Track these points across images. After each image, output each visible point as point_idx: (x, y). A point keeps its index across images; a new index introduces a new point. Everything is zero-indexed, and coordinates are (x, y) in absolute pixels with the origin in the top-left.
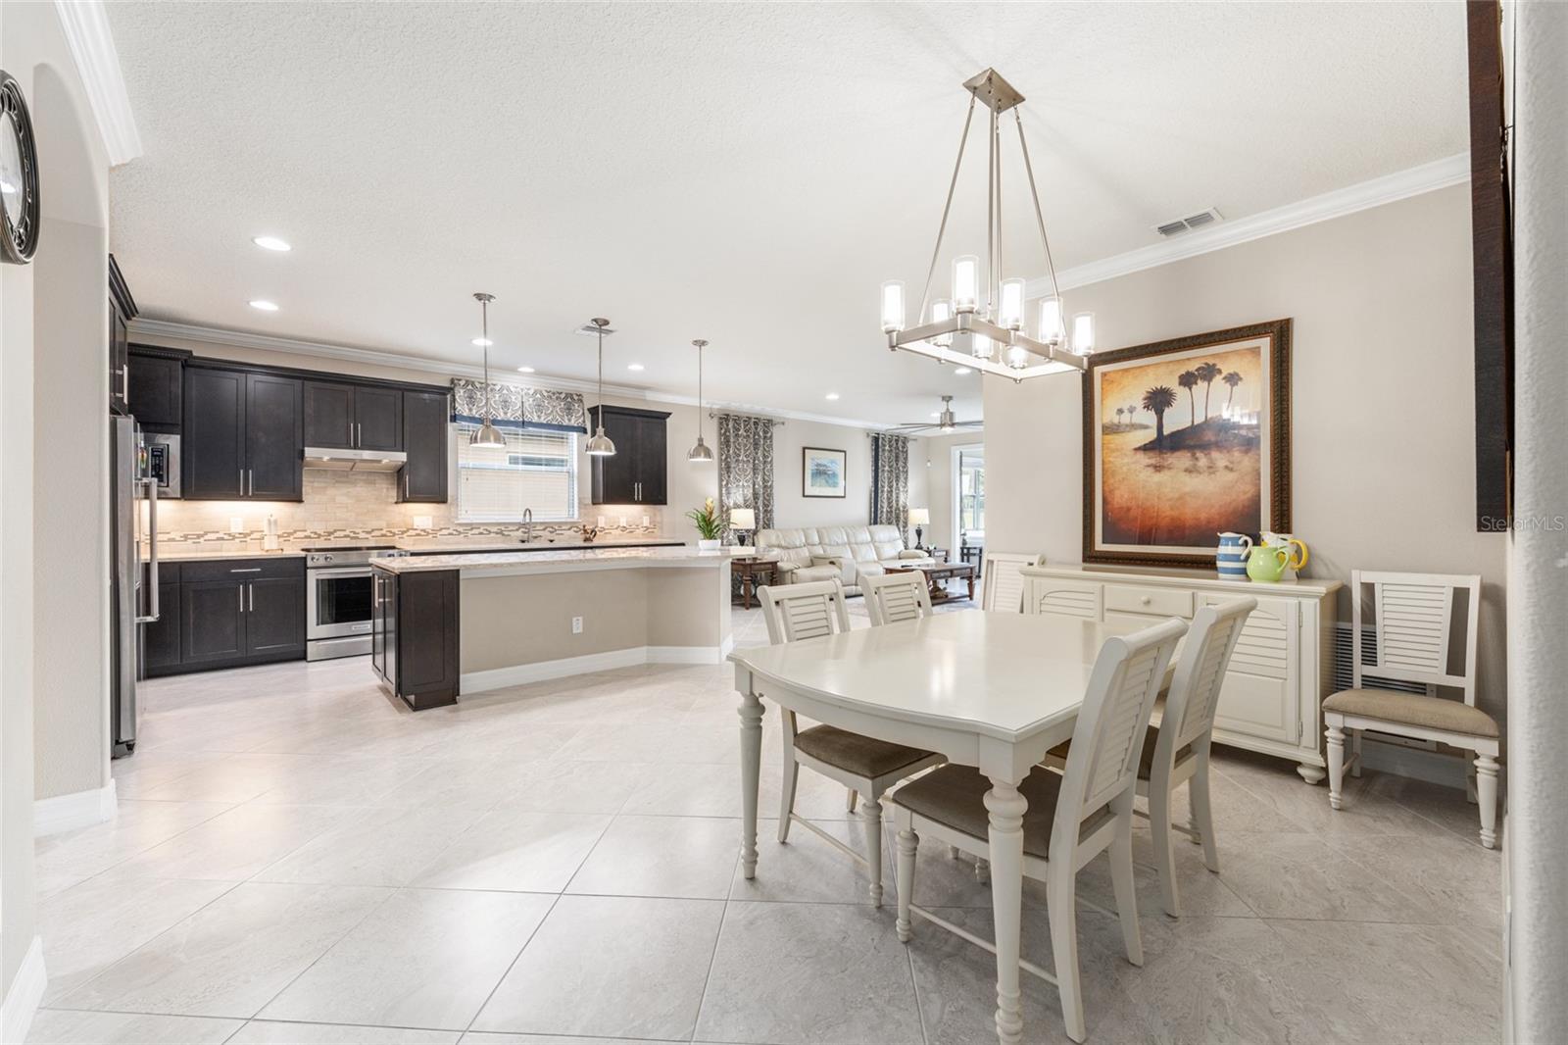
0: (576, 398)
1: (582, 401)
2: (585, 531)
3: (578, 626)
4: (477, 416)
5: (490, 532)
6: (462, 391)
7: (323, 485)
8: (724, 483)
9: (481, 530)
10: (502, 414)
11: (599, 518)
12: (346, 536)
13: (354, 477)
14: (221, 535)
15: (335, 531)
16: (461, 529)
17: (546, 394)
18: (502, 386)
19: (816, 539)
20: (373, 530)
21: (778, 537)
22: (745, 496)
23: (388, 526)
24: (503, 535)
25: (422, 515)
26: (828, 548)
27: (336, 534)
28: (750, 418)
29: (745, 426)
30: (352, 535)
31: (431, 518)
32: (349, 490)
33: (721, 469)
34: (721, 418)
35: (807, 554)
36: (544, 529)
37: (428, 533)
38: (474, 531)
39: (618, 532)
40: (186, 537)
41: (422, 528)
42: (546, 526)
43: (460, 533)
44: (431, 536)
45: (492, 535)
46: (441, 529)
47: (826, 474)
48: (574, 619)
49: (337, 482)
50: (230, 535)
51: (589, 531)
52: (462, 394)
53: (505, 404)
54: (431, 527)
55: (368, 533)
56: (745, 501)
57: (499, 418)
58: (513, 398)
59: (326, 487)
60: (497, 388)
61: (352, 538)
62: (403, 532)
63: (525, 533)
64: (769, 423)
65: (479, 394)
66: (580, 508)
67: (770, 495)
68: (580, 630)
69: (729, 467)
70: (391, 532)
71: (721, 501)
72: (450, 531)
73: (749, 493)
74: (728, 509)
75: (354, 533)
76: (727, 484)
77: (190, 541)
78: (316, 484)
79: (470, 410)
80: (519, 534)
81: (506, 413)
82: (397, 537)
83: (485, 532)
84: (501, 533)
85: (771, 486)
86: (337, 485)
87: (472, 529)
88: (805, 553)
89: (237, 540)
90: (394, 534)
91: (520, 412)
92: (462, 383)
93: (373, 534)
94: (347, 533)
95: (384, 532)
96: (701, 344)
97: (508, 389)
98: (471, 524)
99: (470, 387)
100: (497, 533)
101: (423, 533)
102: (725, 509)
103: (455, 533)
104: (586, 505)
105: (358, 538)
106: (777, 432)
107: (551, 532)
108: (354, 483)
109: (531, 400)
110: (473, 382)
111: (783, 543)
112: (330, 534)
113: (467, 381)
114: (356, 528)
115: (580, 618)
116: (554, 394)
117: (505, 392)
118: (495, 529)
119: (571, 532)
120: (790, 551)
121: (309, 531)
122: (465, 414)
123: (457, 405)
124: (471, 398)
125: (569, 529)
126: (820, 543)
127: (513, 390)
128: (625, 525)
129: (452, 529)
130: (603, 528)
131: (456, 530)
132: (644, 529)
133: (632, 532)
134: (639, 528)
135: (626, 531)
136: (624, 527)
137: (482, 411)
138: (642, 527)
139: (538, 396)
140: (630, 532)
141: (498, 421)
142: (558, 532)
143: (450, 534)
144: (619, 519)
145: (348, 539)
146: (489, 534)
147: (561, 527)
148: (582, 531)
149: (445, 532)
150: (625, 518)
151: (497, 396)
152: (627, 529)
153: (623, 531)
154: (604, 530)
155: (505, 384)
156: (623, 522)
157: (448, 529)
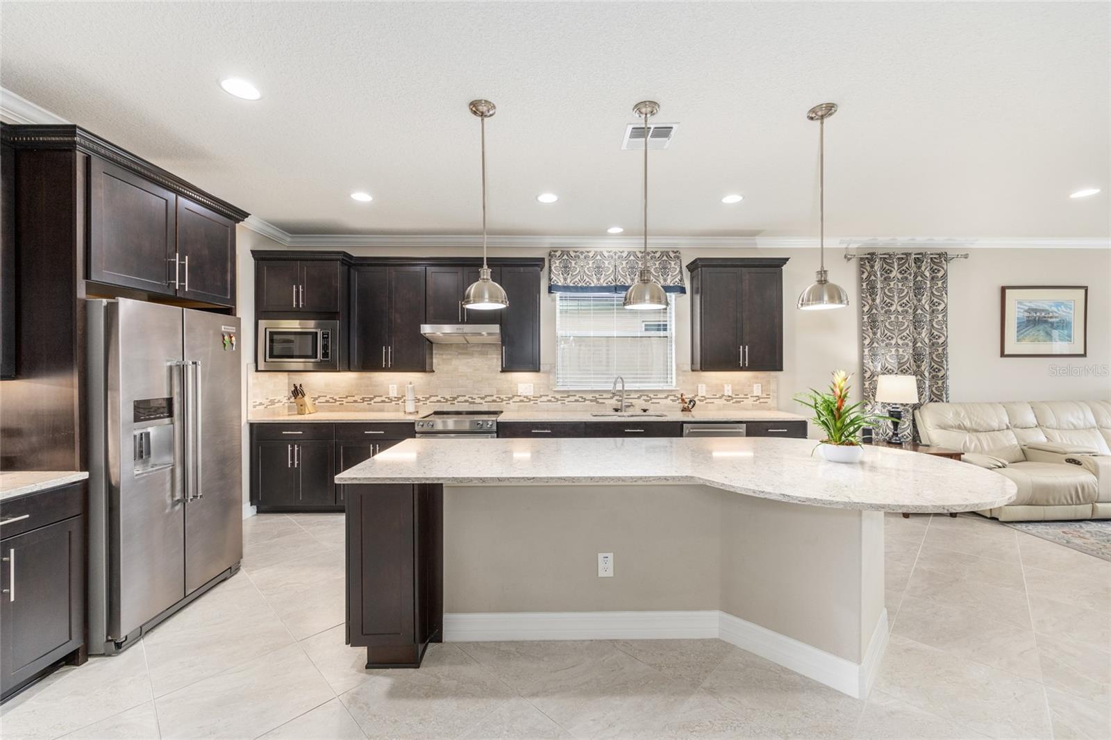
0: (672, 255)
1: (678, 257)
2: (683, 400)
3: (606, 566)
4: (571, 285)
5: (585, 400)
6: (558, 262)
7: (449, 357)
8: (867, 342)
9: (577, 398)
10: (595, 281)
11: (700, 385)
12: (466, 401)
13: (472, 349)
14: (383, 398)
15: (458, 396)
16: (558, 396)
17: (639, 255)
18: (596, 252)
19: (1031, 419)
20: (486, 396)
21: (957, 414)
22: (899, 358)
23: (498, 392)
24: (598, 402)
25: (523, 382)
26: (1056, 435)
27: (459, 399)
28: (908, 255)
29: (900, 266)
30: (470, 400)
31: (532, 385)
32: (469, 360)
33: (862, 324)
34: (862, 259)
35: (1015, 442)
36: (639, 398)
37: (530, 400)
38: (572, 399)
39: (722, 402)
40: (363, 400)
41: (525, 394)
42: (641, 393)
43: (558, 400)
44: (532, 402)
45: (587, 402)
46: (541, 396)
47: (1046, 322)
48: (601, 556)
49: (459, 354)
50: (389, 398)
51: (687, 401)
52: (557, 265)
53: (599, 269)
54: (532, 394)
55: (482, 398)
56: (900, 364)
57: (593, 285)
58: (606, 262)
59: (451, 359)
60: (591, 255)
61: (471, 403)
62: (510, 399)
63: (618, 400)
64: (940, 259)
65: (573, 262)
66: (677, 375)
67: (944, 356)
68: (610, 573)
69: (874, 321)
70: (500, 398)
71: (862, 364)
72: (549, 398)
73: (907, 354)
74: (873, 375)
75: (472, 398)
76: (872, 342)
77: (366, 403)
78: (444, 357)
79: (565, 279)
80: (613, 402)
81: (599, 279)
82: (505, 402)
83: (580, 399)
84: (595, 400)
85: (945, 344)
86: (459, 356)
87: (568, 397)
88: (1011, 440)
89: (394, 403)
90: (502, 400)
91: (612, 277)
92: (558, 254)
93: (487, 399)
94: (466, 398)
95: (494, 398)
96: (823, 112)
97: (601, 254)
98: (568, 391)
99: (565, 257)
100: (591, 401)
101: (525, 400)
102: (867, 375)
103: (553, 399)
104: (685, 371)
105: (474, 403)
106: (953, 270)
107: (646, 401)
108: (471, 355)
109: (624, 263)
110: (568, 252)
111: (967, 423)
112: (454, 399)
113: (562, 252)
114: (474, 394)
115: (610, 555)
116: (648, 254)
117: (599, 257)
118: (589, 397)
119: (668, 401)
120: (982, 436)
121: (440, 396)
122: (560, 284)
123: (552, 276)
124: (566, 267)
125: (666, 398)
126: (1039, 425)
127: (606, 254)
128: (730, 394)
129: (550, 396)
130: (704, 397)
131: (554, 397)
132: (755, 399)
133: (739, 402)
134: (748, 398)
135: (731, 401)
136: (729, 397)
137: (577, 279)
138: (752, 397)
139: (632, 258)
140: (737, 402)
141: (591, 287)
142: (653, 401)
143: (549, 401)
144: (724, 387)
145: (468, 404)
146: (584, 401)
147: (657, 395)
148: (680, 401)
149: (544, 399)
150: (730, 386)
151: (591, 262)
152: (733, 399)
153: (727, 400)
154: (706, 399)
155: (599, 250)
156: (728, 391)
157: (547, 396)
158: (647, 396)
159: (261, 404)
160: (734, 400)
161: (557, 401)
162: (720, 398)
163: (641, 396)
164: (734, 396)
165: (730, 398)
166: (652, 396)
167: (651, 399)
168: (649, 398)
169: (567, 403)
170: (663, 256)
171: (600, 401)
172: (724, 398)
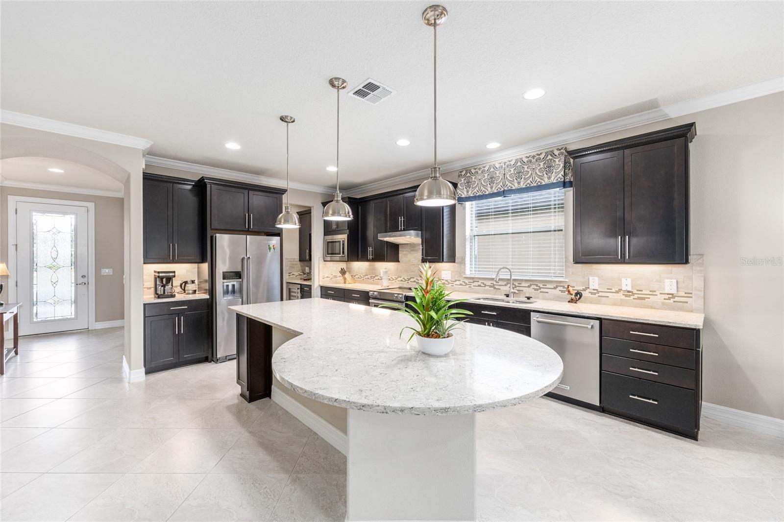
2: (569, 291)
4: (472, 195)
5: (485, 285)
6: (463, 179)
9: (479, 283)
10: (489, 189)
11: (591, 278)
12: (415, 281)
14: (378, 277)
16: (467, 281)
17: (525, 160)
18: (490, 166)
24: (495, 288)
25: (445, 270)
30: (417, 281)
31: (450, 272)
36: (529, 287)
37: (449, 283)
38: (476, 284)
39: (620, 296)
40: (371, 277)
41: (446, 279)
42: (533, 283)
44: (451, 285)
45: (487, 288)
46: (456, 281)
49: (411, 250)
51: (574, 293)
52: (463, 182)
53: (492, 179)
54: (450, 279)
57: (488, 193)
58: (498, 172)
60: (486, 169)
63: (510, 288)
65: (474, 178)
66: (567, 267)
78: (404, 253)
79: (468, 192)
80: (506, 289)
81: (491, 188)
83: (482, 285)
84: (493, 286)
87: (474, 282)
92: (464, 173)
94: (415, 279)
97: (495, 167)
98: (473, 278)
99: (468, 175)
100: (490, 286)
101: (446, 283)
103: (463, 284)
107: (535, 290)
109: (512, 169)
110: (471, 170)
113: (466, 171)
116: (534, 157)
117: (492, 170)
118: (488, 283)
119: (557, 292)
122: (463, 196)
123: (458, 191)
124: (468, 182)
125: (555, 288)
127: (497, 166)
128: (630, 289)
129: (462, 281)
130: (597, 290)
131: (464, 282)
132: (667, 297)
133: (644, 299)
134: (656, 295)
135: (632, 297)
136: (629, 292)
137: (476, 191)
138: (661, 294)
139: (519, 164)
140: (639, 298)
141: (486, 195)
142: (541, 290)
143: (461, 285)
144: (620, 280)
145: (415, 283)
146: (485, 287)
148: (567, 292)
149: (458, 283)
150: (629, 280)
151: (486, 175)
152: (633, 294)
153: (626, 296)
154: (598, 292)
155: (492, 164)
156: (627, 284)
157: (460, 280)
158: (537, 285)
160: (636, 296)
161: (466, 285)
162: (617, 292)
163: (531, 285)
164: (635, 291)
165: (629, 293)
166: (541, 286)
167: (540, 288)
169: (473, 287)
170: (547, 156)
171: (497, 287)
172: (622, 293)
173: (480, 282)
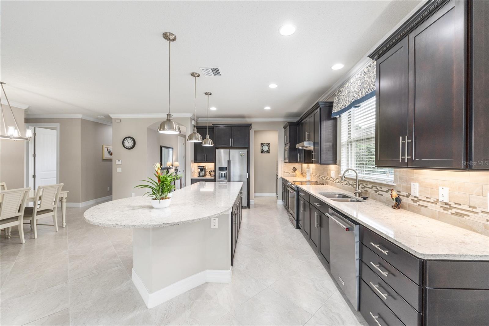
5: (350, 184)
31: (334, 171)
38: (345, 182)
39: (437, 208)
44: (335, 182)
52: (336, 100)
54: (334, 177)
55: (324, 177)
62: (330, 178)
84: (353, 185)
99: (339, 93)
101: (333, 180)
107: (374, 191)
117: (349, 86)
123: (333, 108)
128: (446, 201)
130: (417, 198)
133: (463, 215)
134: (477, 213)
135: (450, 211)
136: (446, 204)
138: (482, 212)
140: (457, 214)
141: (346, 108)
142: (380, 192)
143: (339, 182)
144: (437, 188)
147: (381, 188)
150: (446, 189)
152: (451, 208)
153: (444, 209)
154: (419, 200)
156: (444, 195)
157: (338, 179)
158: (376, 187)
159: (287, 172)
160: (454, 211)
162: (435, 203)
164: (453, 205)
165: (447, 206)
166: (379, 189)
168: (377, 190)
172: (439, 205)
173: (347, 181)
